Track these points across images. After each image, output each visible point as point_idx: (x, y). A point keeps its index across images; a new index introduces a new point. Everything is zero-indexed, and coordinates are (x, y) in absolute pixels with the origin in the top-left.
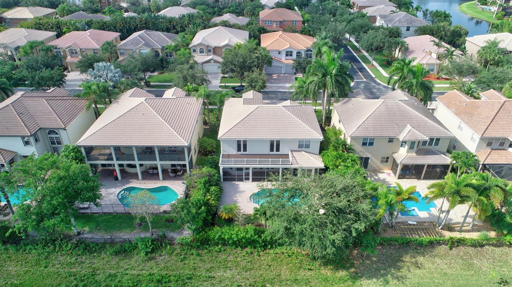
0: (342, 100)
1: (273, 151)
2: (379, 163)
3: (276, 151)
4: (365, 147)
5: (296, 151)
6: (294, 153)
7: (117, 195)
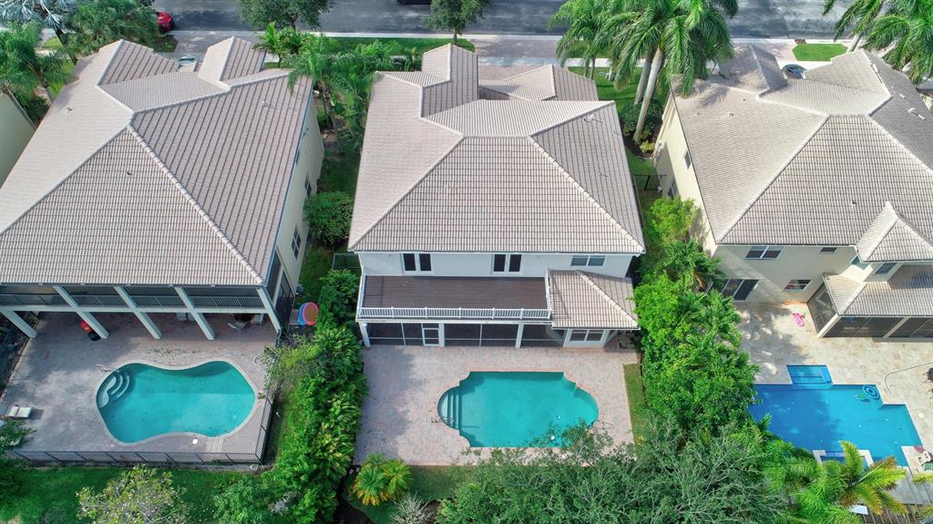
0: (702, 88)
1: (503, 270)
2: (779, 291)
3: (512, 269)
4: (755, 261)
5: (564, 273)
6: (559, 279)
7: (96, 393)
